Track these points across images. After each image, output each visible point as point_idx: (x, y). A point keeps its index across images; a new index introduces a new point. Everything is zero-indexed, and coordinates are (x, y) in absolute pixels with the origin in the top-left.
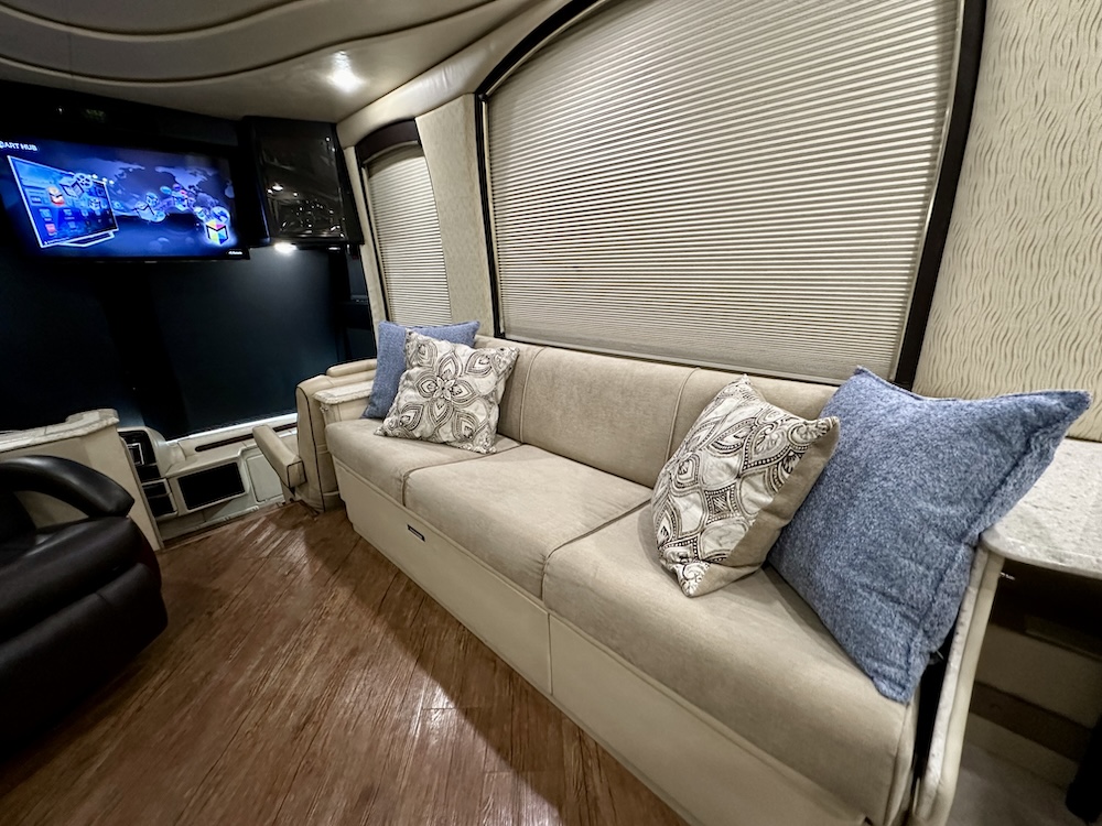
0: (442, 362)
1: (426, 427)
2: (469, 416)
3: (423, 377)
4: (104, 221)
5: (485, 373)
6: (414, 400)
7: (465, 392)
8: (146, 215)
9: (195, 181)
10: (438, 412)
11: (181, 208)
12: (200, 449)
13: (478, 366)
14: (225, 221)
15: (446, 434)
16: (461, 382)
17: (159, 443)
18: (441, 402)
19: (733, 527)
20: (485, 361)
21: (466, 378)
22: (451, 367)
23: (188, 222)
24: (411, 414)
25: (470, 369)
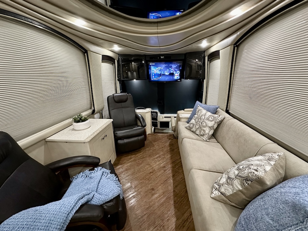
0: (202, 115)
1: (194, 129)
2: (204, 131)
3: (197, 118)
4: (160, 75)
5: (211, 121)
6: (193, 122)
7: (204, 124)
8: (166, 74)
9: (175, 66)
10: (197, 127)
11: (172, 72)
12: (165, 117)
13: (210, 119)
14: (179, 74)
15: (198, 132)
16: (204, 122)
17: (159, 114)
18: (198, 125)
19: (229, 189)
20: (213, 118)
21: (206, 121)
22: (203, 117)
23: (172, 74)
24: (192, 125)
25: (208, 119)
